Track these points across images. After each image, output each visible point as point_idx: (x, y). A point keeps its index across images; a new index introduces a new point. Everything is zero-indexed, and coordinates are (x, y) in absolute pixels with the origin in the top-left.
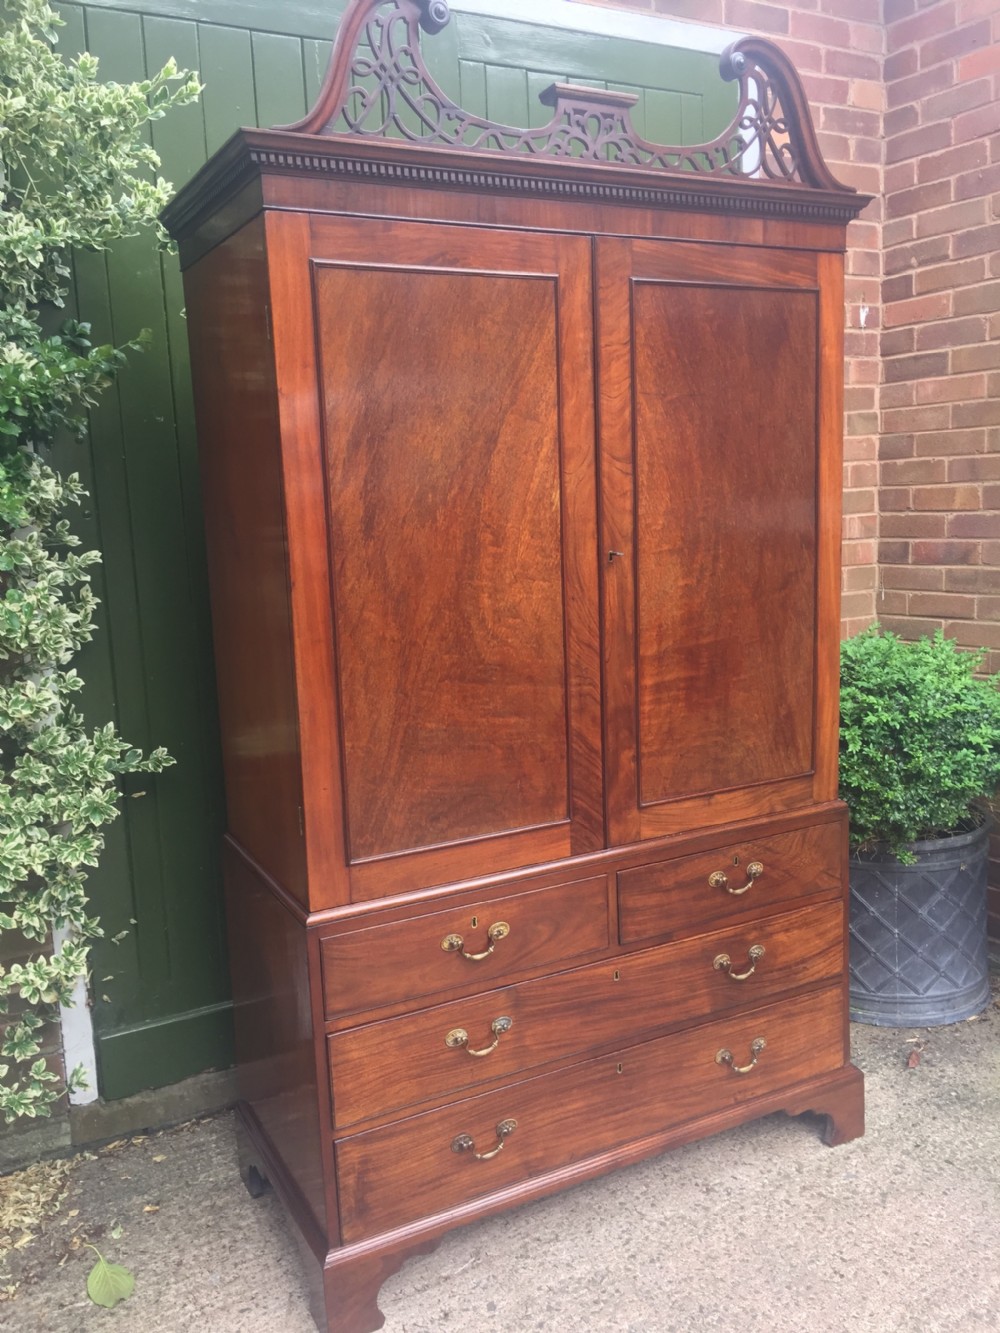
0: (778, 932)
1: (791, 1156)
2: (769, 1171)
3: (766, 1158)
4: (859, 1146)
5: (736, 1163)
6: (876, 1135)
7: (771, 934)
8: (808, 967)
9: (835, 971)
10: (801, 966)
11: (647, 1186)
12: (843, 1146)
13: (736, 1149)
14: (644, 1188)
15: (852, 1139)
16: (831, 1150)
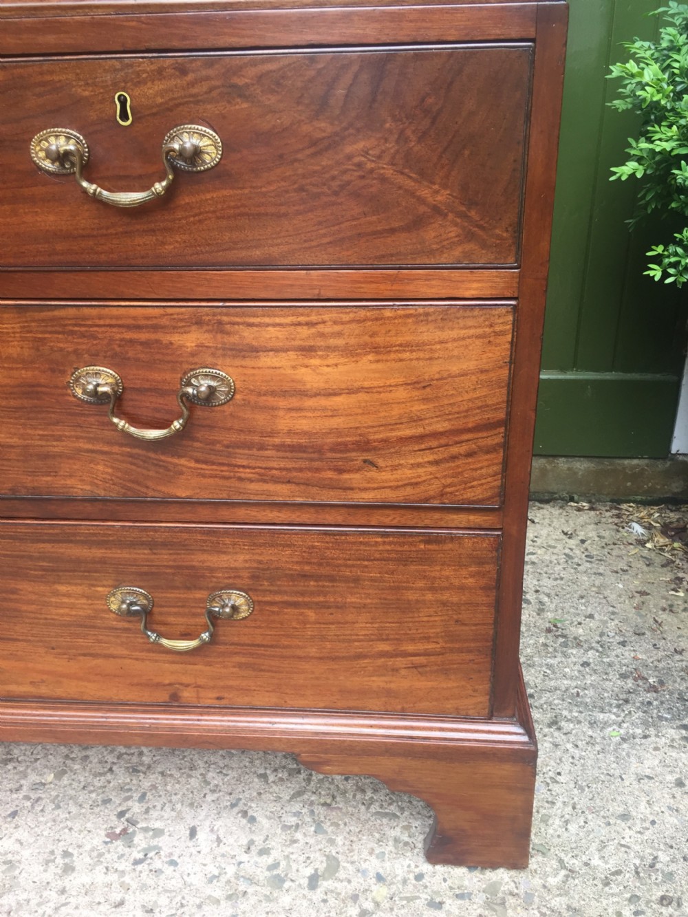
0: (276, 350)
1: (339, 840)
2: (264, 852)
3: (293, 820)
4: (492, 889)
5: (233, 806)
6: (553, 881)
7: (255, 350)
8: (381, 463)
9: (469, 495)
10: (359, 457)
11: (60, 775)
12: (461, 871)
13: (271, 778)
14: (50, 777)
15: (494, 866)
16: (426, 868)
